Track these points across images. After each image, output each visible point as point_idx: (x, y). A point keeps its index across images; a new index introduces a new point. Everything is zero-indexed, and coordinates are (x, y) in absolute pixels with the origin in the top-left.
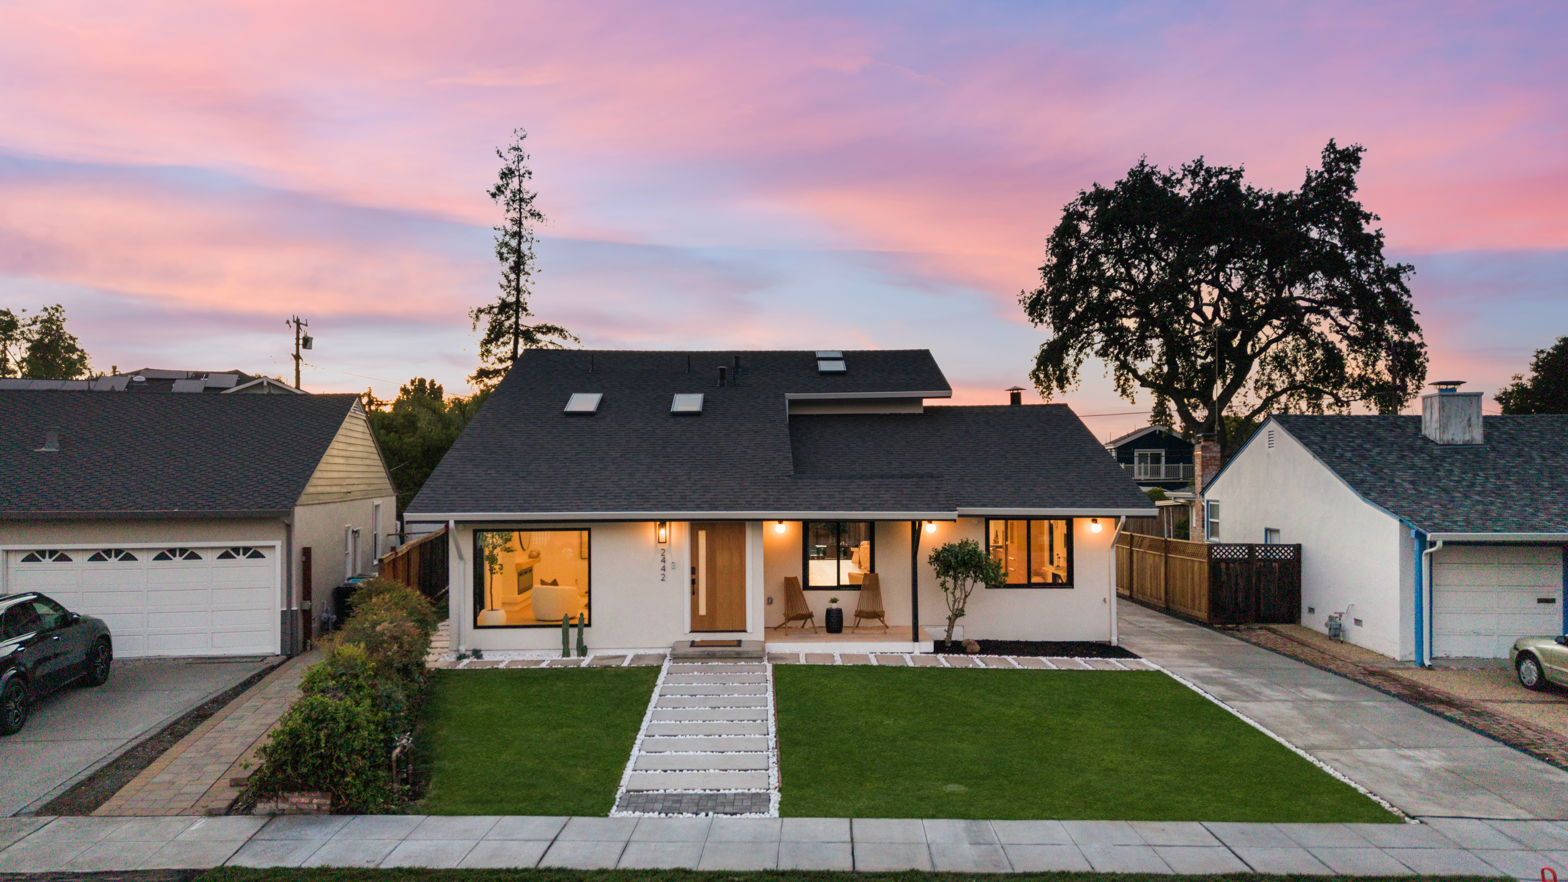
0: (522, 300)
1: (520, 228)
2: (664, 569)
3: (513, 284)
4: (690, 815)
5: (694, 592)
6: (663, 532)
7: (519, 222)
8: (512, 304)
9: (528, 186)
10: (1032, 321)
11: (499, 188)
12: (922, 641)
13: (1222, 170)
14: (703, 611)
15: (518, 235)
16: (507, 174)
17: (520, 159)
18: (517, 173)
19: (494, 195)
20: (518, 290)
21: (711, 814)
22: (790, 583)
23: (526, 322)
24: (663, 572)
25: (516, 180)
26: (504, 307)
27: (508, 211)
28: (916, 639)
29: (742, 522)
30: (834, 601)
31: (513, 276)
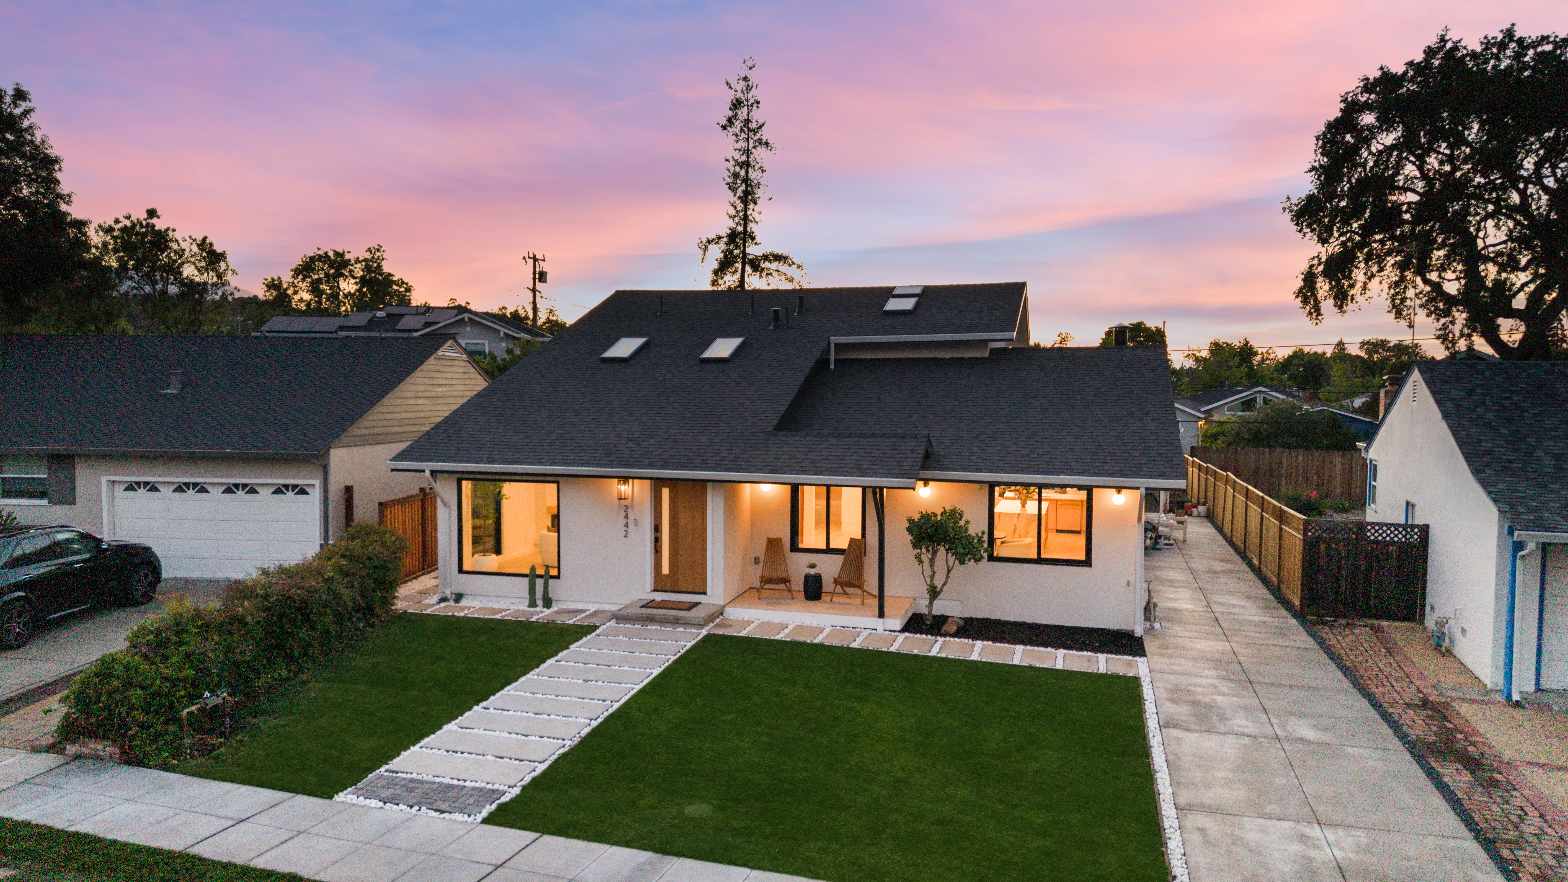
0: (748, 229)
1: (748, 157)
2: (627, 525)
3: (741, 214)
4: (405, 807)
5: (657, 550)
6: (625, 489)
7: (747, 152)
8: (741, 232)
9: (757, 115)
10: (1300, 231)
11: (730, 120)
12: (889, 617)
13: (1544, 39)
14: (665, 570)
15: (746, 165)
16: (737, 104)
17: (749, 88)
18: (746, 103)
19: (724, 128)
20: (746, 218)
21: (423, 808)
22: (773, 544)
23: (753, 250)
24: (625, 528)
25: (745, 110)
26: (733, 236)
27: (737, 142)
28: (881, 615)
29: (705, 481)
30: (813, 566)
31: (740, 206)
